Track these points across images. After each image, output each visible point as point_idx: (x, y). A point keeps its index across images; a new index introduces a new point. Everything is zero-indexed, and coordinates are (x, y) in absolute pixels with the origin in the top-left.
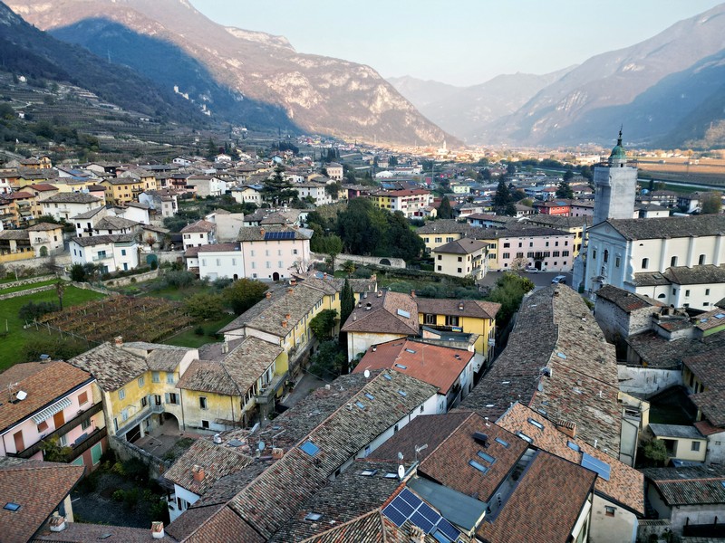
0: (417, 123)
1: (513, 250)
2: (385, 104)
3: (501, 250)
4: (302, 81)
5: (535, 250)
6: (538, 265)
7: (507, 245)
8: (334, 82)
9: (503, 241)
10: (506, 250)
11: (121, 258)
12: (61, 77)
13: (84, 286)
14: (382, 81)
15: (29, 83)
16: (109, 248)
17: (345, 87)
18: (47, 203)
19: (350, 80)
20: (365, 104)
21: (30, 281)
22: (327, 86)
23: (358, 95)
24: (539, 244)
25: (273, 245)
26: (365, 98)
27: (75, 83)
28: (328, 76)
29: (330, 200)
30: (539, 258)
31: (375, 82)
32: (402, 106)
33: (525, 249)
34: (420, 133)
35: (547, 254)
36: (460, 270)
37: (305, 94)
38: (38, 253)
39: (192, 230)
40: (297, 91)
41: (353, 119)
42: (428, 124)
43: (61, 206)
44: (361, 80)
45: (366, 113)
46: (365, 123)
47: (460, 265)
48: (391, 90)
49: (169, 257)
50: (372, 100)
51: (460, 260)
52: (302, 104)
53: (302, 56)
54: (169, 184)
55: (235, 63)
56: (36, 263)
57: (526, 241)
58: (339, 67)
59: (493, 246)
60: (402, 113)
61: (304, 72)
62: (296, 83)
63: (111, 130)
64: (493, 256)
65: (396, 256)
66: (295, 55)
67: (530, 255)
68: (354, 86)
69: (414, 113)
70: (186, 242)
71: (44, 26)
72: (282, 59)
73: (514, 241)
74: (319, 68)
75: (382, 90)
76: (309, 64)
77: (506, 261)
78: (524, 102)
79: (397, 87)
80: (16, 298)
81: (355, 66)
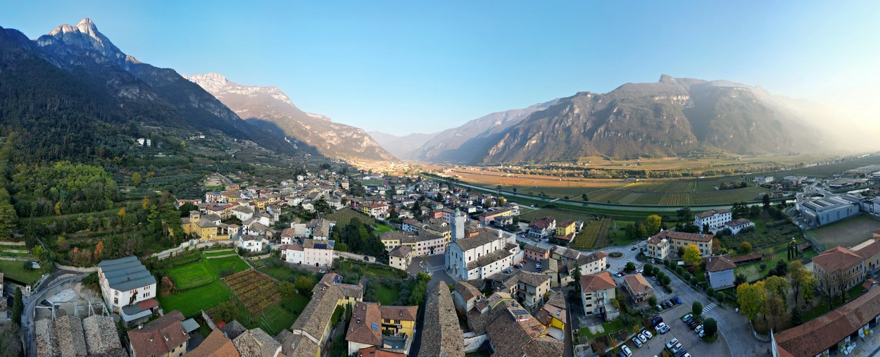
0: (381, 151)
1: (422, 247)
2: (367, 144)
3: (418, 247)
4: (334, 134)
5: (430, 246)
6: (432, 252)
7: (419, 245)
8: (347, 135)
9: (418, 243)
10: (419, 247)
11: (256, 246)
12: (247, 138)
13: (242, 258)
14: (366, 135)
15: (237, 141)
16: (253, 242)
17: (351, 137)
18: (235, 210)
19: (353, 134)
20: (359, 143)
21: (225, 250)
22: (344, 136)
23: (357, 140)
24: (432, 243)
25: (317, 251)
26: (359, 141)
27: (251, 140)
28: (344, 132)
29: (343, 206)
30: (432, 249)
31: (364, 135)
32: (374, 144)
33: (427, 246)
34: (382, 155)
35: (435, 247)
36: (400, 264)
37: (335, 139)
38: (229, 237)
39: (285, 236)
40: (332, 138)
41: (354, 149)
42: (386, 152)
43: (240, 212)
44: (358, 134)
45: (359, 147)
46: (359, 151)
47: (400, 262)
48: (370, 138)
49: (275, 247)
50: (362, 142)
51: (400, 260)
52: (333, 143)
53: (335, 124)
54: (278, 199)
55: (308, 127)
56: (228, 243)
57: (427, 242)
58: (349, 129)
59: (414, 246)
60: (375, 147)
61: (335, 131)
62: (332, 135)
63: (260, 161)
64: (414, 250)
65: (372, 255)
66: (331, 123)
67: (428, 248)
68: (355, 136)
69: (380, 147)
70: (282, 240)
71: (243, 118)
72: (325, 125)
73: (422, 243)
74: (342, 128)
75: (366, 138)
76: (337, 128)
77: (420, 251)
78: (423, 144)
79: (372, 136)
80: (220, 258)
81: (356, 129)
